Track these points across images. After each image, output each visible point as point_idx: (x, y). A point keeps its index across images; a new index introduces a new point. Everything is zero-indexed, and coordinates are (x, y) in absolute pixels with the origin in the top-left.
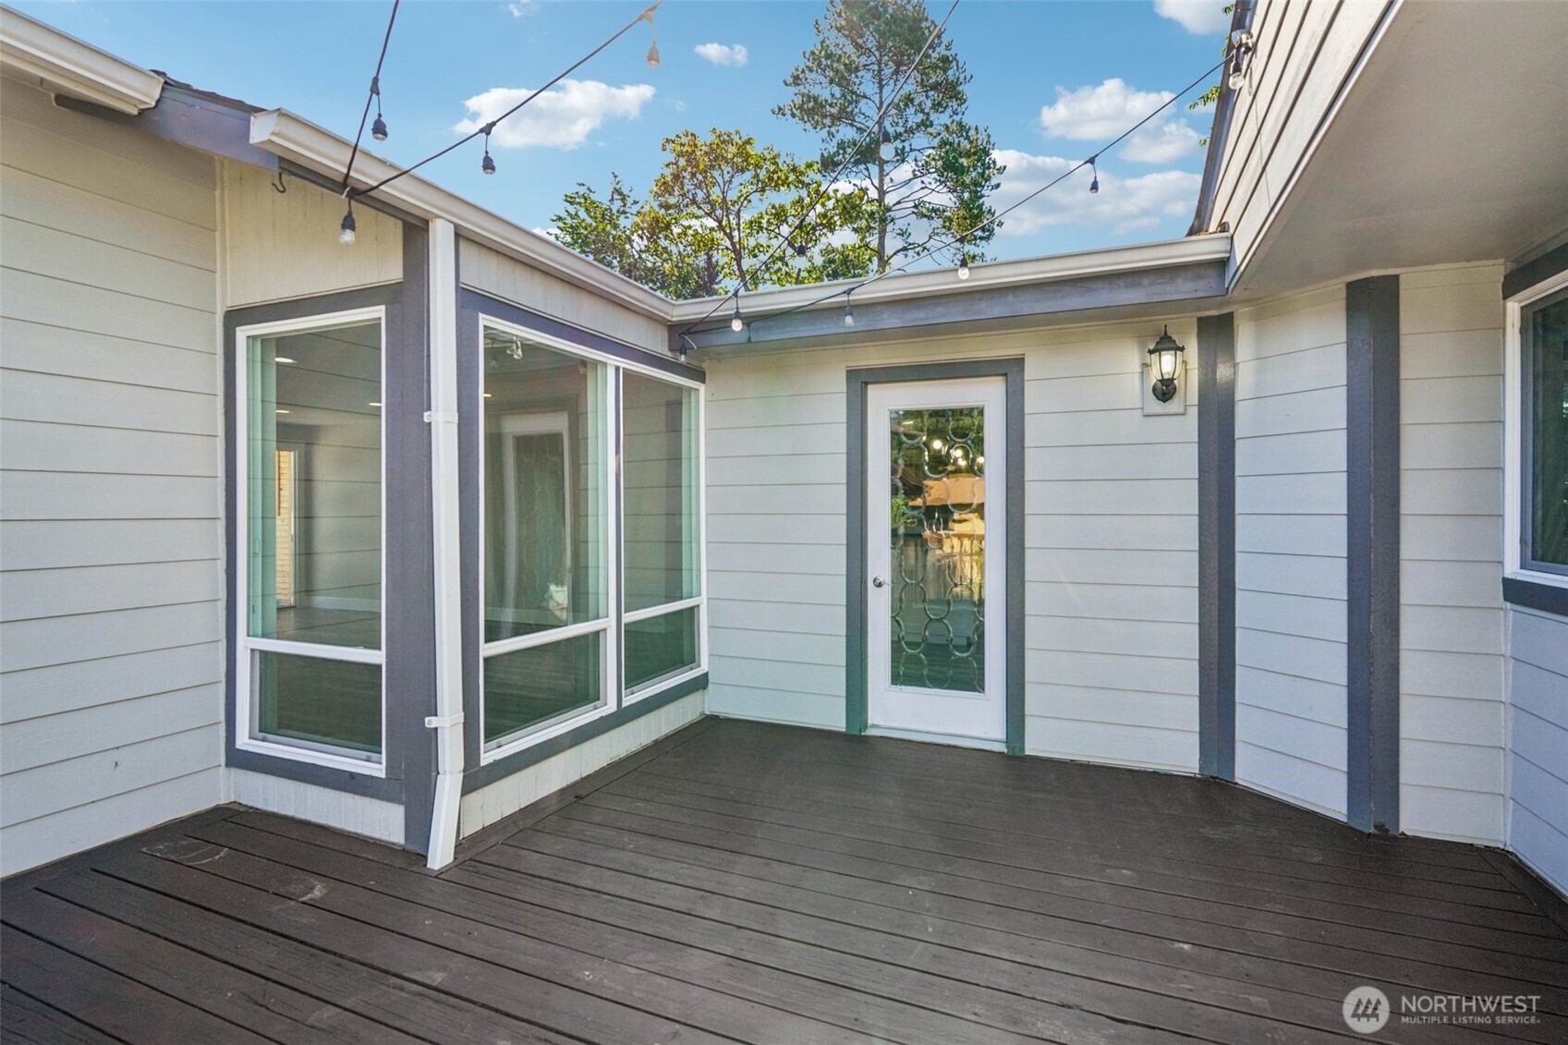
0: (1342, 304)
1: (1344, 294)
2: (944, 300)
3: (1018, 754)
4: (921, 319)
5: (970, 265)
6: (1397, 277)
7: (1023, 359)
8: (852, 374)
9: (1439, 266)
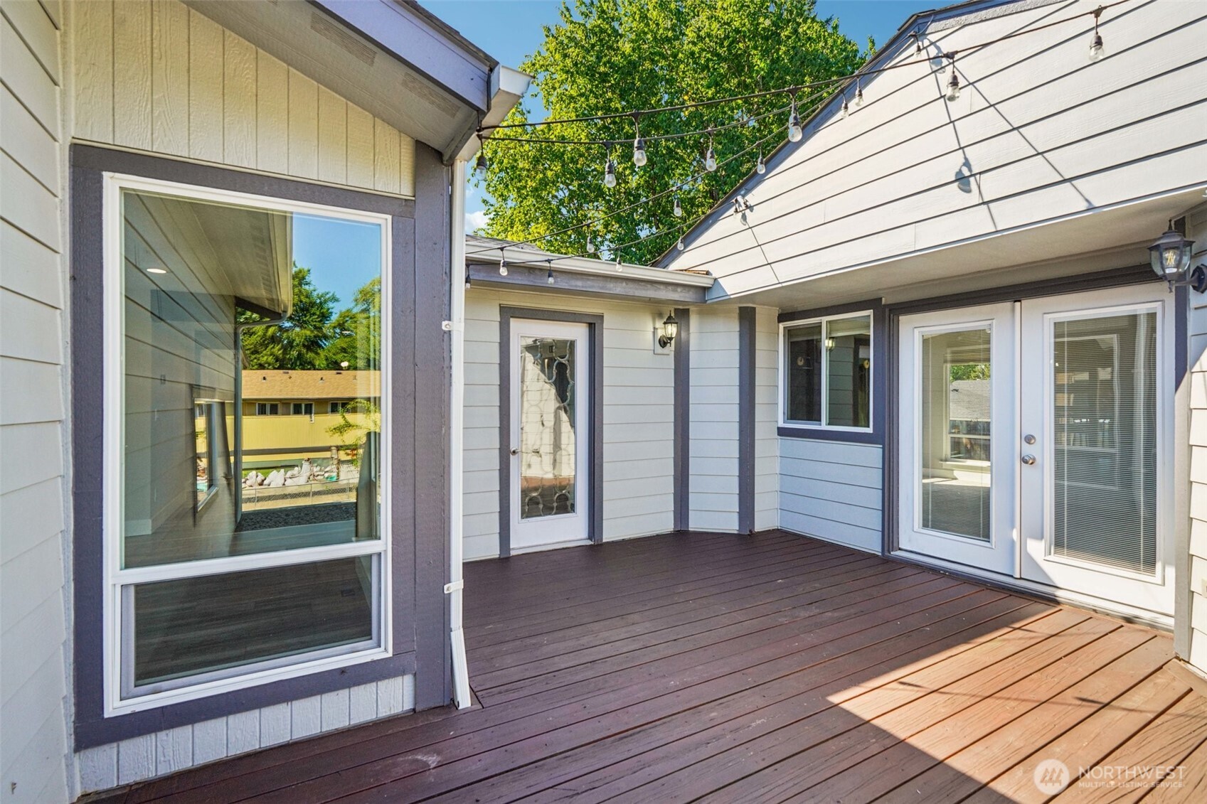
0: (736, 315)
1: (738, 311)
2: (592, 278)
3: (600, 543)
4: (579, 286)
5: (622, 264)
6: (754, 309)
7: (603, 316)
8: (503, 309)
9: (766, 307)
